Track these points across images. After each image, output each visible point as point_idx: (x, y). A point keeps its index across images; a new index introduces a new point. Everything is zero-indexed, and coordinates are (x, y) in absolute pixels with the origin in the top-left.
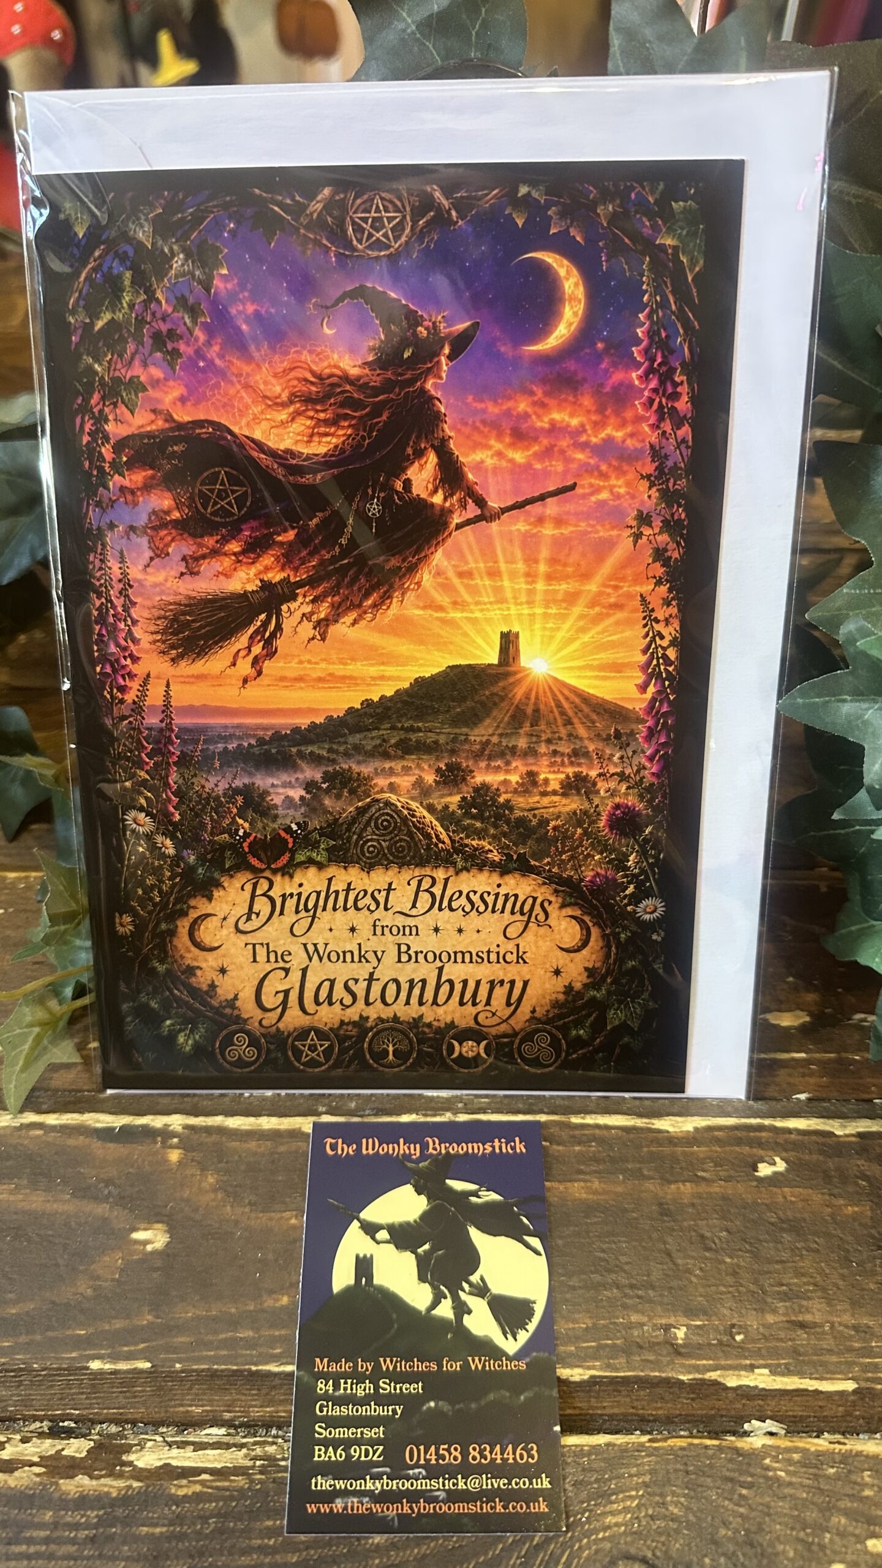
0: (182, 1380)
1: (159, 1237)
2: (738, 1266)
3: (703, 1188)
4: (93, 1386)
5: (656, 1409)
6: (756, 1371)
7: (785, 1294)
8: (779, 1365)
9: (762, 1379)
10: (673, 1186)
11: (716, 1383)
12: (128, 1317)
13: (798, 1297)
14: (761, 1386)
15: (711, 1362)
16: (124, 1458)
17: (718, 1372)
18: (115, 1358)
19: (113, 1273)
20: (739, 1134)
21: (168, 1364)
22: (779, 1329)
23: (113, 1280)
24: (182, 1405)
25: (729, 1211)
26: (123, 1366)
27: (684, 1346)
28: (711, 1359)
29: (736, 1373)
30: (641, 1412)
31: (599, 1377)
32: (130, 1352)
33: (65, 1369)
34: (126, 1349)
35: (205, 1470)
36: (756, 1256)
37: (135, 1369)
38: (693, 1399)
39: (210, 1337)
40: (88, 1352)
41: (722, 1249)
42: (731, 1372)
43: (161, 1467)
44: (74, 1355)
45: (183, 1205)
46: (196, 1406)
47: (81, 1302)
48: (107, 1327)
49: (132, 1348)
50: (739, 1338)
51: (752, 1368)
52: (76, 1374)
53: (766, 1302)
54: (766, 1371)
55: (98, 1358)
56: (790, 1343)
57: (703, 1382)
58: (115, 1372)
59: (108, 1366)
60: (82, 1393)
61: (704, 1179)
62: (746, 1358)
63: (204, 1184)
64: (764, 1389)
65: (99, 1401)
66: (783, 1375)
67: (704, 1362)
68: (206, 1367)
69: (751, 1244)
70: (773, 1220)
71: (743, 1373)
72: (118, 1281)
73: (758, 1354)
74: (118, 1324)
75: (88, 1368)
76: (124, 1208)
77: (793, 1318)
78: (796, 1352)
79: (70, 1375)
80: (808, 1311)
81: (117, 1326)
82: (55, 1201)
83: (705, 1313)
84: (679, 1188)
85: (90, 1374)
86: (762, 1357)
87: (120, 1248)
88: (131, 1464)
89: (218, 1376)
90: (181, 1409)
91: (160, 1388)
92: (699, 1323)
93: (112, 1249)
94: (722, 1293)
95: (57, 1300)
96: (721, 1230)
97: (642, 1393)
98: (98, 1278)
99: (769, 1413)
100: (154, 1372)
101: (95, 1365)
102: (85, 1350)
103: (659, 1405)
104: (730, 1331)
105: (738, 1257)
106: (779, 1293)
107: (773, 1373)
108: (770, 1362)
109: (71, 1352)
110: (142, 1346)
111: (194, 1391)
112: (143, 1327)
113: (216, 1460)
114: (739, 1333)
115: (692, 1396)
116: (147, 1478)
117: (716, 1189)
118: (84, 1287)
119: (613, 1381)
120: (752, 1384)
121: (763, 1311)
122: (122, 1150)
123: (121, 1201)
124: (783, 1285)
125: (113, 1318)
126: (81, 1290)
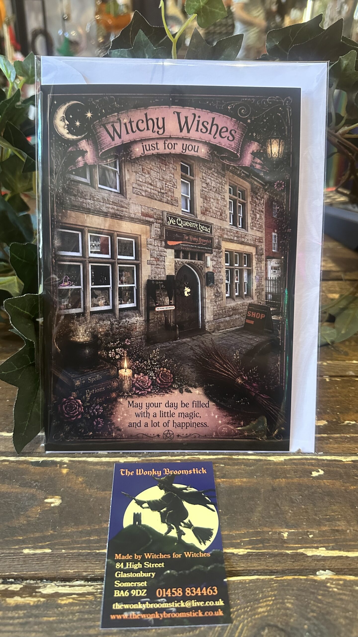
0: (65, 557)
1: (57, 501)
2: (307, 508)
3: (290, 480)
4: (24, 561)
5: (277, 567)
6: (320, 549)
7: (329, 519)
8: (329, 546)
9: (322, 552)
10: (277, 480)
11: (302, 554)
12: (42, 531)
13: (334, 520)
14: (323, 555)
15: (300, 545)
16: (37, 590)
17: (303, 549)
18: (35, 548)
19: (36, 515)
20: (303, 461)
21: (59, 550)
22: (328, 532)
23: (35, 518)
24: (64, 569)
25: (301, 489)
26: (39, 551)
27: (287, 539)
28: (299, 544)
29: (311, 549)
30: (270, 568)
31: (251, 552)
32: (42, 546)
33: (12, 553)
34: (40, 544)
35: (74, 594)
36: (314, 505)
37: (44, 552)
38: (293, 562)
39: (78, 539)
40: (23, 546)
41: (301, 503)
42: (309, 549)
43: (54, 593)
44: (17, 547)
45: (68, 489)
46: (71, 569)
47: (21, 526)
48: (32, 536)
49: (43, 544)
50: (311, 536)
51: (317, 548)
52: (17, 555)
53: (321, 522)
54: (324, 549)
55: (27, 548)
56: (333, 538)
57: (297, 554)
58: (34, 554)
59: (32, 552)
60: (19, 564)
61: (290, 477)
62: (315, 544)
63: (77, 481)
64: (324, 557)
65: (26, 568)
66: (331, 550)
67: (297, 545)
68: (76, 551)
69: (312, 501)
70: (321, 492)
71: (314, 549)
72: (38, 518)
73: (320, 542)
74: (37, 535)
75: (22, 553)
76: (42, 490)
77: (334, 528)
78: (335, 541)
79: (14, 556)
80: (339, 525)
81: (37, 536)
82: (12, 488)
83: (295, 527)
84: (280, 481)
85: (23, 555)
86: (322, 543)
87: (39, 505)
88: (40, 592)
89: (81, 555)
90: (64, 571)
91: (55, 561)
92: (293, 531)
93: (36, 506)
94: (301, 519)
95: (11, 526)
96: (299, 496)
97: (270, 559)
98: (29, 517)
99: (327, 567)
100: (53, 554)
101: (26, 551)
102: (22, 545)
103: (278, 565)
104: (306, 534)
105: (308, 505)
106: (326, 518)
107: (327, 549)
108: (325, 545)
109: (15, 546)
110: (48, 543)
111: (70, 563)
112: (48, 536)
113: (79, 590)
114: (311, 534)
115: (292, 560)
116: (47, 597)
117: (296, 480)
118: (23, 521)
119: (257, 554)
120: (318, 554)
121: (320, 525)
122: (42, 469)
123: (40, 488)
124: (327, 516)
125: (35, 532)
126: (21, 521)
